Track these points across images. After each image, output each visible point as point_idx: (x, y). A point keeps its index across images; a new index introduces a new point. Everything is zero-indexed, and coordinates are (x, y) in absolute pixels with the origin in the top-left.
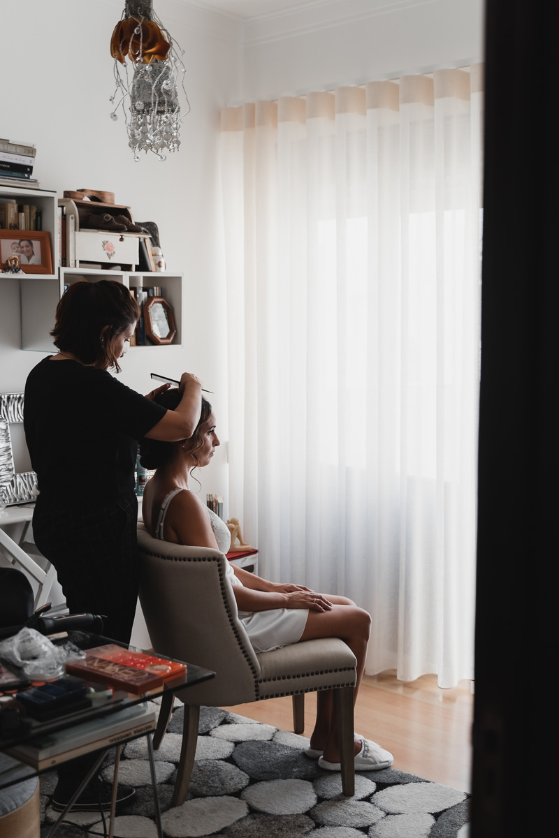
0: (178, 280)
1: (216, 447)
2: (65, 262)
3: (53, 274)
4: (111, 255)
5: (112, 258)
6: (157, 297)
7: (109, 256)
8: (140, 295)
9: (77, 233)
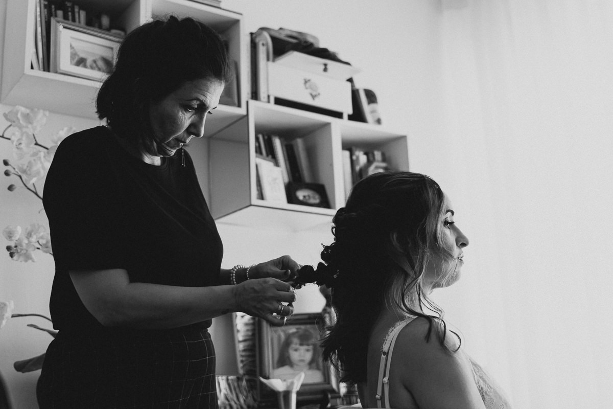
0: (401, 140)
1: (464, 249)
2: (255, 95)
3: (239, 105)
4: (316, 96)
5: (316, 99)
6: (378, 161)
7: (314, 97)
8: (358, 158)
9: (270, 63)
